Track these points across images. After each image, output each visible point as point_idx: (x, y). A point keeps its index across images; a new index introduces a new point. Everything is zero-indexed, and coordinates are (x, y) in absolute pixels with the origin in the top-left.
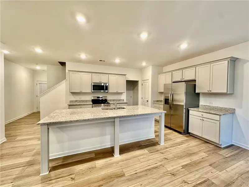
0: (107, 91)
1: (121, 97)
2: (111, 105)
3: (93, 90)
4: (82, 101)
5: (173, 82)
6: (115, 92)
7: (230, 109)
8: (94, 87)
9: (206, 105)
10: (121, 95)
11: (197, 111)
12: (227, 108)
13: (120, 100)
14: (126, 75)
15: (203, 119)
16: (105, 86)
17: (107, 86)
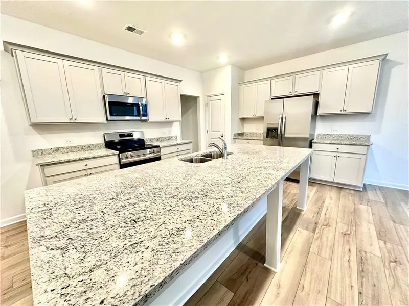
0: (144, 118)
1: (170, 132)
2: (162, 150)
3: (111, 115)
4: (75, 147)
5: (272, 99)
6: (164, 119)
7: (364, 135)
8: (113, 107)
9: (326, 133)
10: (172, 127)
11: (329, 144)
12: (359, 135)
13: (169, 138)
14: (181, 81)
15: (339, 154)
16: (140, 105)
17: (145, 107)
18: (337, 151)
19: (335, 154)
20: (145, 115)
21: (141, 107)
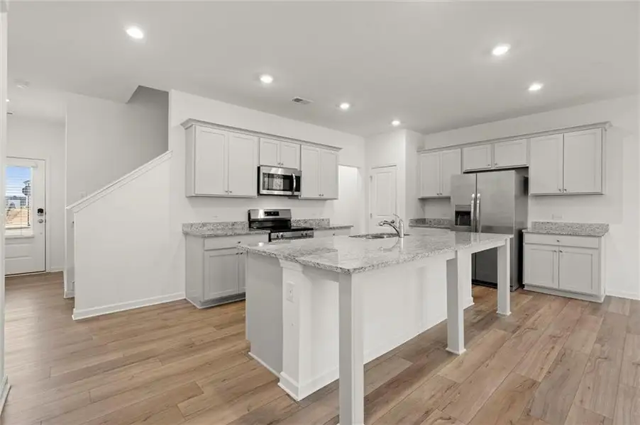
2: (315, 233)
3: (263, 189)
4: (220, 224)
5: (464, 173)
6: (317, 196)
9: (546, 221)
10: (324, 206)
11: (546, 234)
13: (320, 221)
14: (340, 149)
15: (561, 249)
16: (294, 177)
17: (298, 179)
18: (557, 243)
19: (557, 249)
20: (298, 189)
21: (295, 180)
